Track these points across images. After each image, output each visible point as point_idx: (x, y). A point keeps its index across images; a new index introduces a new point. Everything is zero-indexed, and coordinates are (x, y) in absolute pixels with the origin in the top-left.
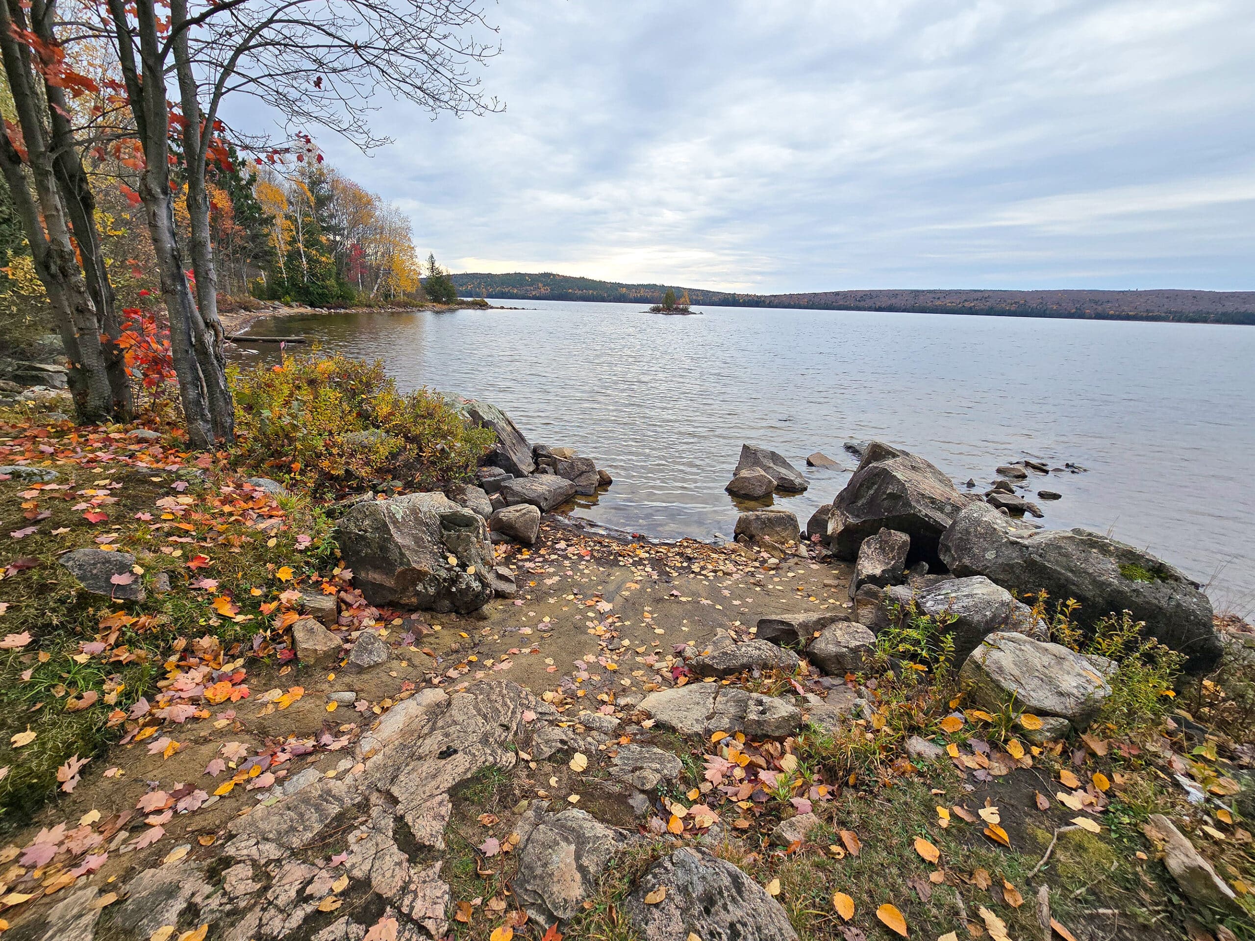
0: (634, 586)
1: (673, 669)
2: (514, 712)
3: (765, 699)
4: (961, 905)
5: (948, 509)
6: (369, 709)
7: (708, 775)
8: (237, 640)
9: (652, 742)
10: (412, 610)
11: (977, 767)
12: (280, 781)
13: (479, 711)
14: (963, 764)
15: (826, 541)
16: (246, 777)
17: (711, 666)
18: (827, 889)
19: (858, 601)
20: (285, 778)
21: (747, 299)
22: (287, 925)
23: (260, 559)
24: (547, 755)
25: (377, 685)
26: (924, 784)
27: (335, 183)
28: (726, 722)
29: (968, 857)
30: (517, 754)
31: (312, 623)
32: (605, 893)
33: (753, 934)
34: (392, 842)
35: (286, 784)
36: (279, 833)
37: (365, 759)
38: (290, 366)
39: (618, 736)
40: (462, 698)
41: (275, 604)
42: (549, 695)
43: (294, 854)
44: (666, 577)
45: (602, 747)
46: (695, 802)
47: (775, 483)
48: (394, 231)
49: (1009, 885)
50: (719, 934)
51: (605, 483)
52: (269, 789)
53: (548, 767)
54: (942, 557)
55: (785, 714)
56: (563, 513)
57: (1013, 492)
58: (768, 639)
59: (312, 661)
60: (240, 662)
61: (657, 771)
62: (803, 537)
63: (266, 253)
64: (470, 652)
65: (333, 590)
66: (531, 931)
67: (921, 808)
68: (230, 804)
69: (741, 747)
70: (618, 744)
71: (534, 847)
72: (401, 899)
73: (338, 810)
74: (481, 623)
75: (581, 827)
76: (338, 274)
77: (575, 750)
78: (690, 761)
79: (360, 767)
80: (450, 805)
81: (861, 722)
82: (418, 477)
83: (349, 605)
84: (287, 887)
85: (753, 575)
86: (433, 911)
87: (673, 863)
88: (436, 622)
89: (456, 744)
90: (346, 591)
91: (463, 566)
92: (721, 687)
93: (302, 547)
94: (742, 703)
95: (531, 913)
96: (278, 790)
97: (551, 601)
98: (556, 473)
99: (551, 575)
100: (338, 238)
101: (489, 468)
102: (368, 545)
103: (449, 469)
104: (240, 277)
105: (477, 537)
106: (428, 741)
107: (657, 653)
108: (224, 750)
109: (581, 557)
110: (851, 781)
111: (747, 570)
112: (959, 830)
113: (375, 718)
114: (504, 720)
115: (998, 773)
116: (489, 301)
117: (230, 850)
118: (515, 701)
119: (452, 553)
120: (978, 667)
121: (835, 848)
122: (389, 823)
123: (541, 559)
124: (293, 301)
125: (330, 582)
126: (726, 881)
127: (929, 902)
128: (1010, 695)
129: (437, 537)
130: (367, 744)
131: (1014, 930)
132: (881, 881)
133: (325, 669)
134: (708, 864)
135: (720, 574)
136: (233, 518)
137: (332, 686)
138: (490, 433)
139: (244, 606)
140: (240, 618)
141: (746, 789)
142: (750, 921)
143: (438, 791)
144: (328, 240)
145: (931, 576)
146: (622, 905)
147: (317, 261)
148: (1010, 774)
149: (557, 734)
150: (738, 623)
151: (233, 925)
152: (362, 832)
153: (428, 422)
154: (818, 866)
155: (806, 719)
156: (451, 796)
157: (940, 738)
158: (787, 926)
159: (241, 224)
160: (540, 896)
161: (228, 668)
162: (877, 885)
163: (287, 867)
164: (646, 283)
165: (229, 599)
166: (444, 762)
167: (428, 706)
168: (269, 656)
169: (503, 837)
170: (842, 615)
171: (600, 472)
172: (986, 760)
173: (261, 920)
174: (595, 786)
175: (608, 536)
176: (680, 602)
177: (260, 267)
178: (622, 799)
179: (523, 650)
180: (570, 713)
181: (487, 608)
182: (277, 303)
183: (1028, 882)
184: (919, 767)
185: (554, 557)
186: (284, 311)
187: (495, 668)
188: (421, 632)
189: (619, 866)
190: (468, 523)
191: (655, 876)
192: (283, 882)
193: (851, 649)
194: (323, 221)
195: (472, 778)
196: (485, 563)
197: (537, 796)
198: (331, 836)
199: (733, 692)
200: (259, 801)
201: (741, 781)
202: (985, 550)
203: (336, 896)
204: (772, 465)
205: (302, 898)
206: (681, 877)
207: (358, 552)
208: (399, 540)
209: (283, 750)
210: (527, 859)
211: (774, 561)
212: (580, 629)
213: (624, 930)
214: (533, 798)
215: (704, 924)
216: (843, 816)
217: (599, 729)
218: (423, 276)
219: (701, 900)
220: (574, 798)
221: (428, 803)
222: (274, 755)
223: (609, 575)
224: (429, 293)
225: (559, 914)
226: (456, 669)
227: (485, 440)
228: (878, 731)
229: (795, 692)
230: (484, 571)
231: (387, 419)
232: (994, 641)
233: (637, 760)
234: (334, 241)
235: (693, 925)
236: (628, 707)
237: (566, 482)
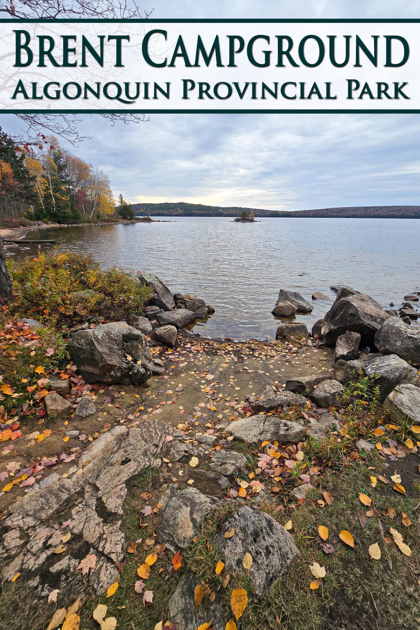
0: (225, 365)
1: (244, 408)
2: (161, 437)
3: (289, 423)
4: (381, 528)
5: (379, 320)
6: (87, 438)
7: (260, 464)
8: (14, 407)
9: (231, 448)
10: (109, 384)
11: (391, 454)
12: (38, 481)
13: (143, 437)
14: (384, 453)
15: (321, 338)
16: (19, 480)
17: (262, 406)
18: (315, 524)
19: (336, 368)
20: (41, 479)
21: (283, 213)
22: (37, 563)
23: (26, 363)
24: (178, 459)
25: (91, 426)
26: (365, 464)
27: (68, 159)
28: (269, 436)
29: (385, 502)
30: (162, 459)
31: (55, 395)
32: (204, 533)
33: (277, 552)
34: (95, 512)
35: (41, 482)
36: (35, 511)
37: (83, 467)
38: (42, 257)
39: (214, 446)
40: (135, 431)
41: (34, 387)
42: (180, 426)
43: (44, 523)
44: (241, 360)
45: (207, 452)
46: (253, 479)
47: (296, 308)
48: (100, 183)
49: (404, 516)
50: (261, 553)
51: (211, 311)
52: (32, 486)
53: (178, 465)
54: (376, 345)
55: (298, 430)
56: (189, 329)
57: (412, 308)
58: (291, 391)
59: (55, 415)
60: (16, 418)
61: (233, 464)
62: (310, 336)
63: (32, 196)
64: (140, 405)
65: (66, 376)
66: (167, 555)
67: (363, 478)
68: (11, 495)
69: (276, 448)
70: (215, 450)
71: (169, 509)
72: (99, 543)
73: (67, 496)
74: (146, 389)
75: (193, 497)
76: (72, 206)
77: (192, 456)
78: (250, 457)
79: (81, 471)
80: (126, 490)
81: (336, 433)
82: (112, 314)
83: (76, 384)
84: (38, 541)
85: (285, 356)
86: (116, 548)
87: (239, 515)
88: (122, 390)
89: (130, 457)
90: (74, 377)
91: (135, 361)
92: (267, 417)
93: (49, 355)
94: (277, 426)
95: (167, 545)
96: (37, 486)
97: (183, 375)
98: (186, 308)
99: (182, 362)
100: (71, 187)
101: (151, 307)
102: (84, 353)
103: (129, 309)
104: (19, 209)
105: (142, 345)
106: (116, 455)
107: (236, 400)
108: (7, 467)
109: (198, 351)
110: (330, 465)
111: (282, 354)
112: (382, 488)
113: (90, 444)
114: (156, 442)
115: (401, 456)
116: (152, 218)
117: (8, 523)
118: (162, 431)
119: (129, 354)
120: (392, 403)
121: (320, 502)
122: (93, 502)
123: (178, 354)
124: (49, 220)
125: (65, 373)
126: (265, 524)
127: (366, 527)
128: (407, 416)
129: (121, 346)
130: (84, 459)
131: (407, 539)
132: (342, 518)
133: (62, 419)
134: (256, 515)
135: (268, 357)
136: (11, 342)
137: (66, 428)
138: (150, 289)
139: (18, 389)
140: (16, 395)
141: (278, 470)
142: (276, 545)
143: (120, 483)
144: (66, 188)
145: (371, 354)
146: (213, 539)
147: (61, 200)
148: (407, 456)
149: (183, 447)
150: (277, 382)
151: (7, 565)
152: (80, 508)
153: (116, 285)
154: (312, 512)
155: (308, 432)
156: (127, 485)
157: (373, 440)
158: (294, 547)
159: (18, 181)
160: (172, 536)
161: (10, 422)
162: (340, 520)
163: (38, 530)
164: (232, 207)
165: (9, 385)
166: (123, 466)
167: (118, 435)
168: (32, 414)
169: (153, 505)
170: (327, 376)
171: (208, 307)
172: (396, 450)
173: (23, 561)
174: (202, 474)
175: (213, 340)
176: (248, 373)
177: (30, 203)
178: (215, 480)
179: (168, 402)
180: (191, 435)
181: (149, 381)
182: (40, 222)
183: (414, 513)
184: (363, 455)
185: (184, 352)
186: (44, 226)
187: (153, 413)
188: (114, 396)
189: (212, 518)
190: (137, 338)
191: (229, 523)
192: (36, 539)
193: (331, 394)
194: (63, 178)
195: (138, 475)
196: (147, 358)
197: (172, 481)
198: (63, 511)
199: (273, 419)
200: (26, 493)
201: (276, 466)
202: (396, 341)
203: (64, 544)
204: (294, 299)
205: (46, 546)
206: (243, 522)
207: (79, 357)
208: (100, 350)
209: (40, 464)
210: (166, 516)
211: (295, 349)
212: (197, 389)
213: (213, 553)
214: (170, 483)
215: (253, 548)
216: (325, 484)
217: (205, 443)
218: (117, 206)
219: (252, 535)
220: (191, 482)
221: (114, 490)
222: (34, 467)
223: (213, 360)
224: (121, 215)
225: (181, 545)
226: (132, 414)
227: (148, 293)
228: (343, 437)
229: (303, 418)
230: (146, 362)
231: (94, 285)
232: (399, 389)
233: (224, 458)
234: (69, 189)
235: (248, 548)
236: (221, 430)
237: (190, 313)
